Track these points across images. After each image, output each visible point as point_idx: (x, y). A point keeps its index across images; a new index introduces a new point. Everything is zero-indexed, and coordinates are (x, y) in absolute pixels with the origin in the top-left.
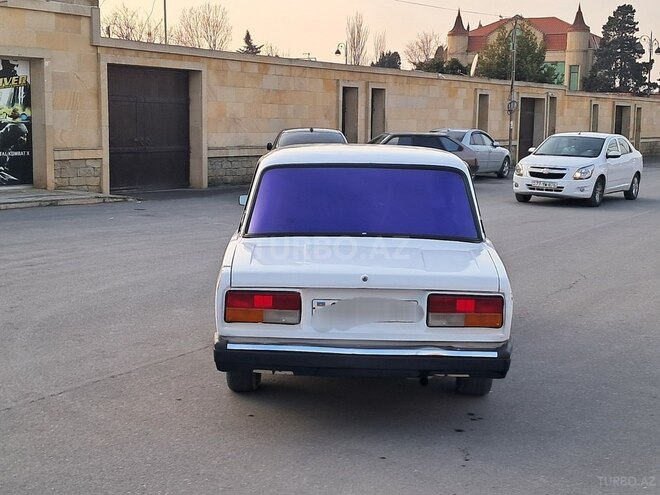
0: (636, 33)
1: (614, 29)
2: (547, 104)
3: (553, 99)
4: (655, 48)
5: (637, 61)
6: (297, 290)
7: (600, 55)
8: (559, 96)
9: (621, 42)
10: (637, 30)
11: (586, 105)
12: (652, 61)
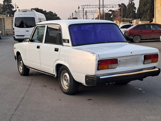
0: (11, 3)
1: (6, 2)
2: (3, 19)
3: (4, 18)
4: (17, 7)
5: (12, 10)
6: (116, 58)
7: (3, 8)
8: (5, 18)
9: (8, 5)
10: (12, 2)
11: (10, 20)
12: (16, 10)
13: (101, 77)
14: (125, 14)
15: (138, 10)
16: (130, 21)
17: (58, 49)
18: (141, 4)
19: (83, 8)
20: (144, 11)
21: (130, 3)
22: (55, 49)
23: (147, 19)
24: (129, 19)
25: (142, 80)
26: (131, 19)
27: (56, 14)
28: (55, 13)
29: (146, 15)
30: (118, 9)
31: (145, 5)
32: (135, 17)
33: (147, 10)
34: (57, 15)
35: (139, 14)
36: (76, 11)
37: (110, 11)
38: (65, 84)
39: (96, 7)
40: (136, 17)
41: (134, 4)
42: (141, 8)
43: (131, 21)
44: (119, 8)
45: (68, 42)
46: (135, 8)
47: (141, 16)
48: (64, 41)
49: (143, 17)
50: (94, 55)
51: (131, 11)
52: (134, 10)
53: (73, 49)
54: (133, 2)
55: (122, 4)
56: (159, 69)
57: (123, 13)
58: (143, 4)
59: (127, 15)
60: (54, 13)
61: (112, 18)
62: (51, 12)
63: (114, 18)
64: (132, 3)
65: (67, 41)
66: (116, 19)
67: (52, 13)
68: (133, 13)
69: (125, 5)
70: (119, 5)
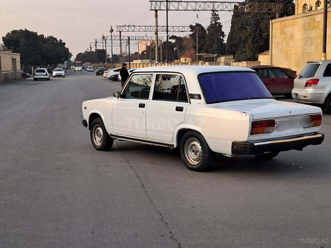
13: (255, 144)
14: (203, 45)
15: (228, 37)
16: (213, 58)
17: (183, 108)
18: (235, 26)
19: (120, 32)
20: (240, 40)
21: (213, 23)
22: (177, 107)
23: (247, 56)
24: (211, 55)
25: (301, 150)
26: (216, 55)
27: (63, 42)
28: (60, 40)
29: (244, 47)
30: (190, 35)
31: (243, 28)
32: (223, 50)
33: (247, 38)
34: (65, 44)
35: (232, 46)
36: (104, 38)
37: (173, 37)
38: (192, 158)
39: (146, 29)
40: (225, 51)
41: (220, 26)
42: (234, 35)
43: (216, 58)
44: (191, 33)
45: (200, 98)
46: (223, 34)
47: (234, 49)
48: (192, 96)
49: (238, 52)
50: (246, 115)
51: (216, 40)
52: (222, 38)
53: (208, 107)
54: (218, 21)
55: (198, 25)
56: (323, 135)
57: (199, 42)
58: (239, 26)
59: (208, 47)
60: (58, 40)
61: (176, 51)
62: (51, 37)
63: (180, 52)
64: (216, 23)
65: (197, 97)
66: (184, 53)
67: (56, 39)
68: (219, 44)
69: (203, 28)
70: (191, 26)
